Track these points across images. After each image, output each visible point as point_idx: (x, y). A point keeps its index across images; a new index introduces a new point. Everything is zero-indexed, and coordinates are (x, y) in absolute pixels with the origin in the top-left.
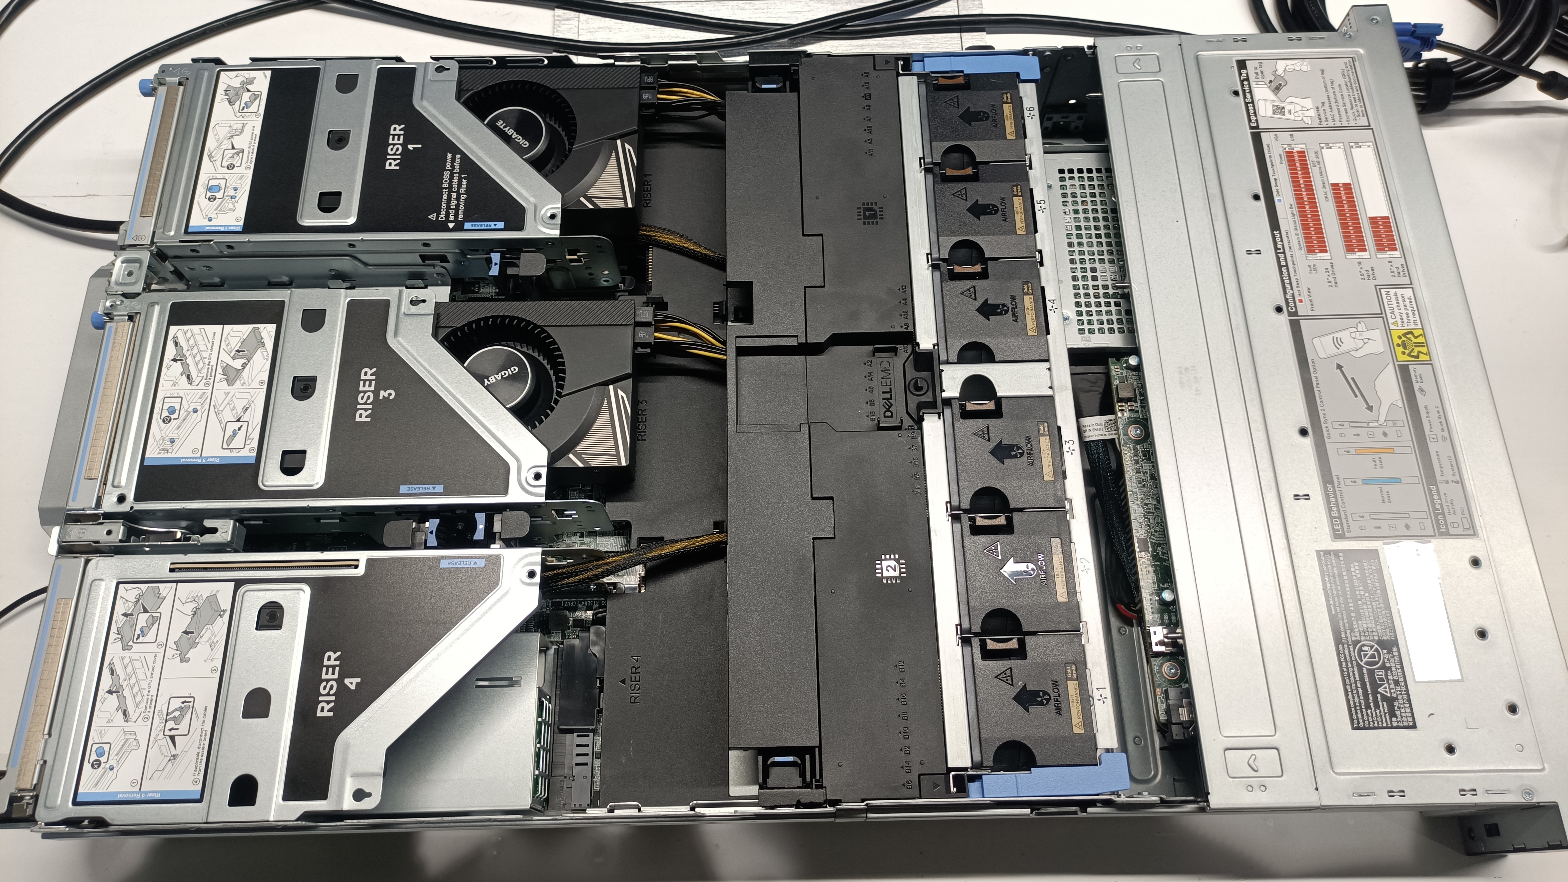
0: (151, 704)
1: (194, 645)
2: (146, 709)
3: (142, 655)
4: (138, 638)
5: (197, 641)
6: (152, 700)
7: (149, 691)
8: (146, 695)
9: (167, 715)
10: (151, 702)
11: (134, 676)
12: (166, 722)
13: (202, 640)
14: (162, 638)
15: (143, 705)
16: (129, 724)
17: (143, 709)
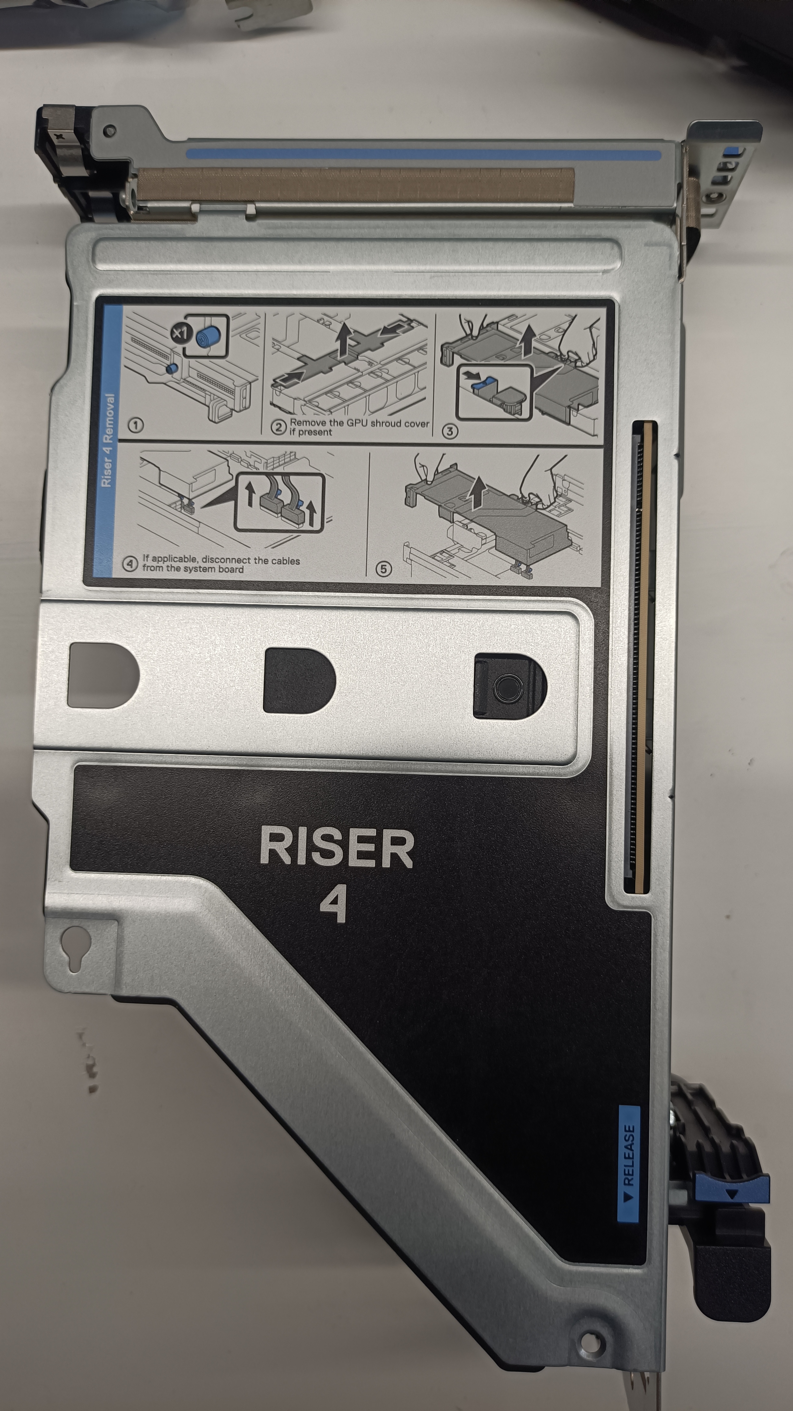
0: (310, 433)
1: (447, 512)
2: (299, 423)
3: (428, 393)
4: (469, 375)
5: (457, 517)
6: (320, 433)
7: (341, 424)
8: (332, 417)
9: (283, 474)
10: (315, 433)
11: (380, 381)
12: (267, 474)
13: (458, 529)
14: (467, 432)
15: (310, 414)
16: (268, 389)
17: (299, 417)
